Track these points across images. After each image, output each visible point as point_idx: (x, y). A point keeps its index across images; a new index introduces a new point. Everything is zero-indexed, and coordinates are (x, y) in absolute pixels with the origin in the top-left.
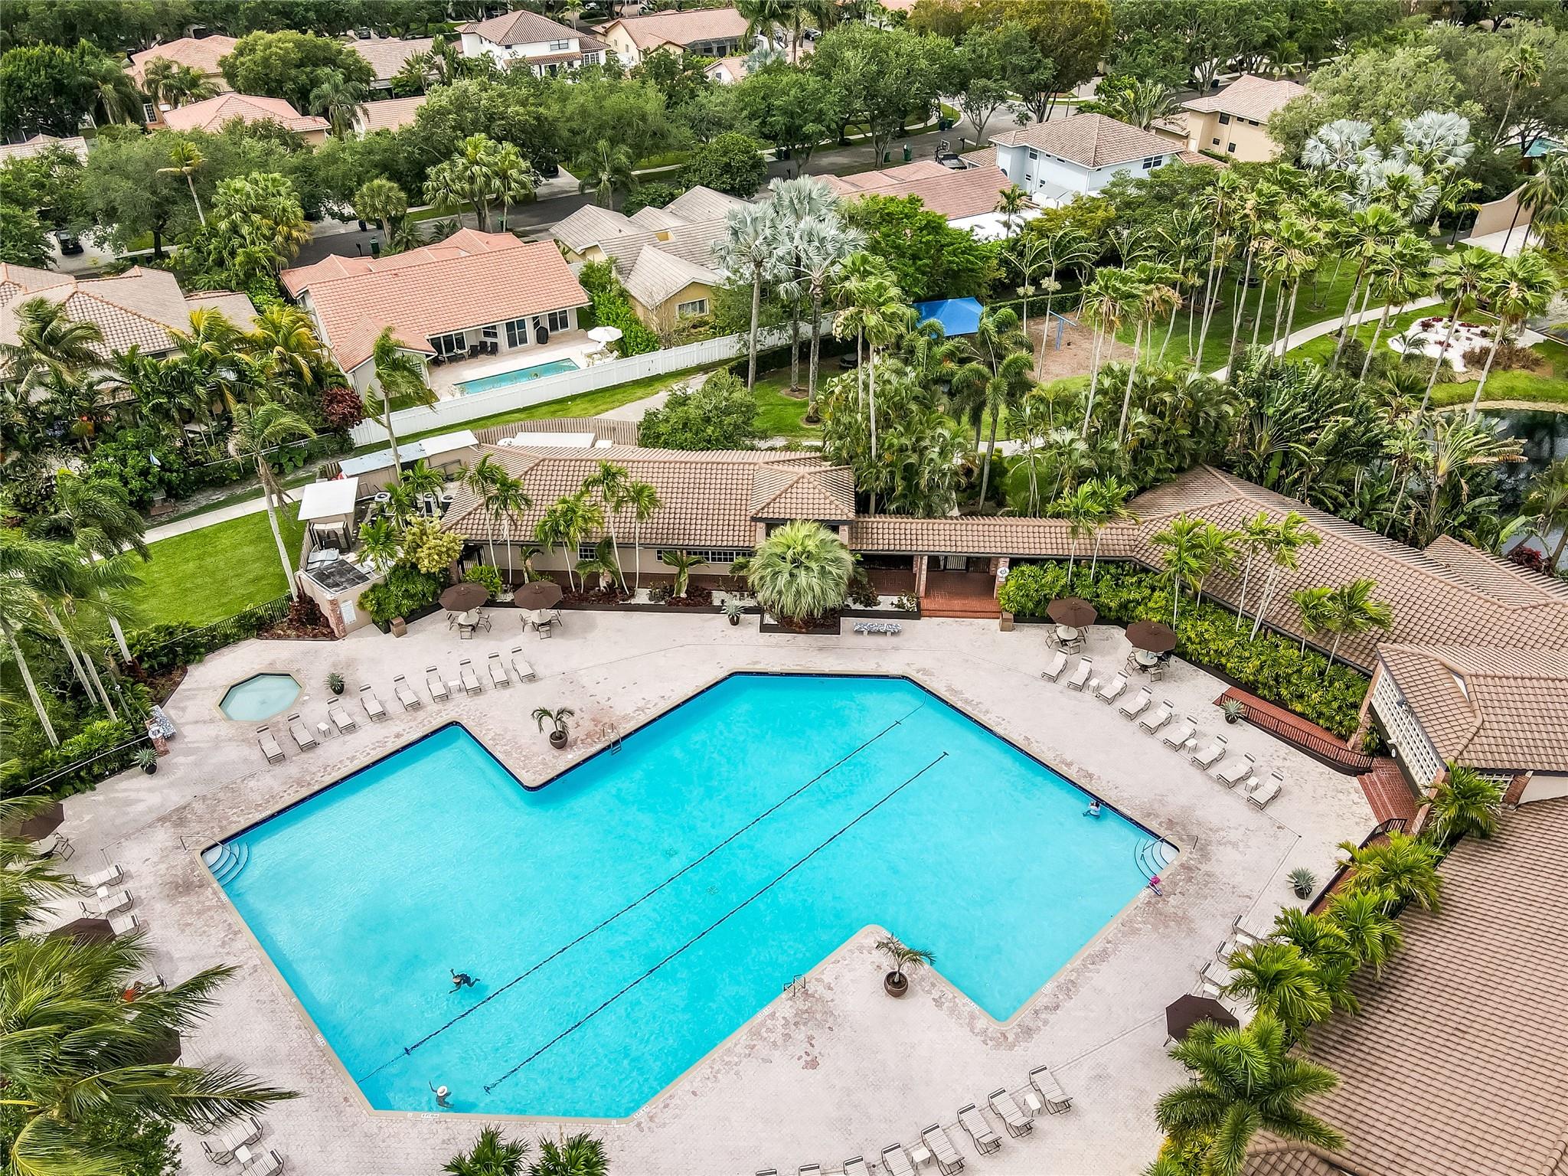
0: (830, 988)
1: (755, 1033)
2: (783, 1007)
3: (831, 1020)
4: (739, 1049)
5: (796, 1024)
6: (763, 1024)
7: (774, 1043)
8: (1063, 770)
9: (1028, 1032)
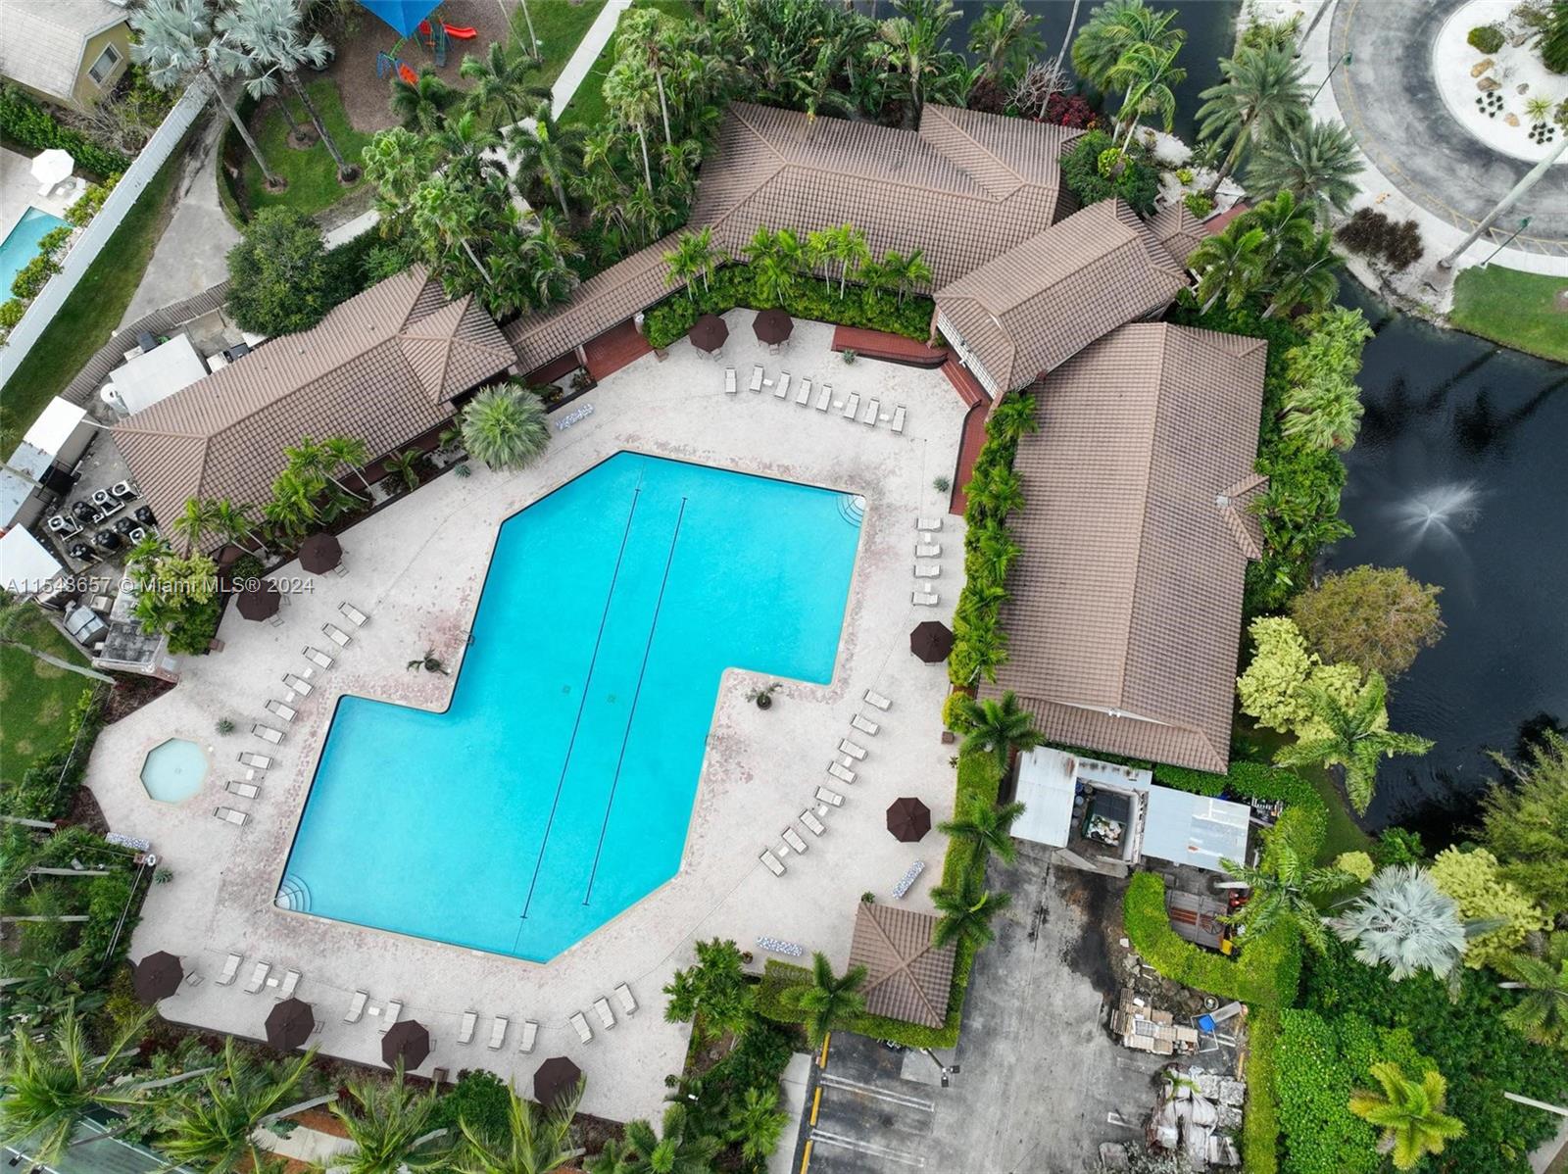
0: (729, 727)
1: (708, 781)
2: (712, 756)
3: (742, 746)
4: (706, 797)
5: (726, 761)
6: (708, 774)
7: (723, 780)
8: (768, 473)
9: (845, 681)
